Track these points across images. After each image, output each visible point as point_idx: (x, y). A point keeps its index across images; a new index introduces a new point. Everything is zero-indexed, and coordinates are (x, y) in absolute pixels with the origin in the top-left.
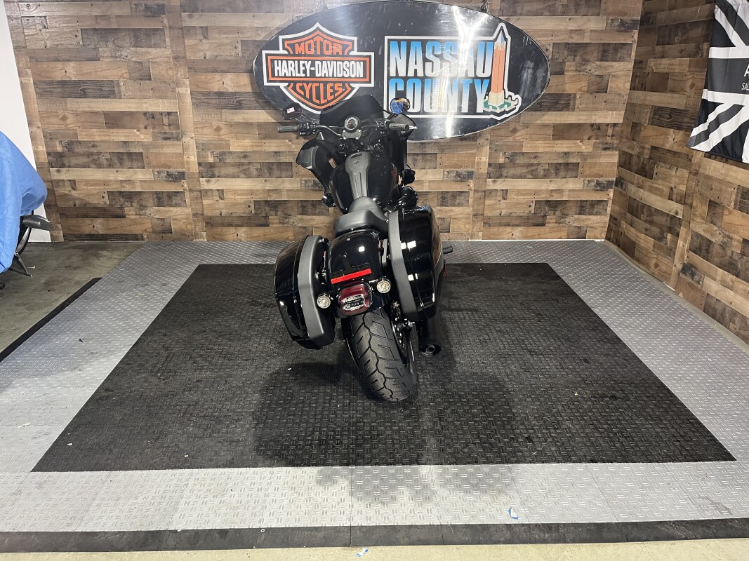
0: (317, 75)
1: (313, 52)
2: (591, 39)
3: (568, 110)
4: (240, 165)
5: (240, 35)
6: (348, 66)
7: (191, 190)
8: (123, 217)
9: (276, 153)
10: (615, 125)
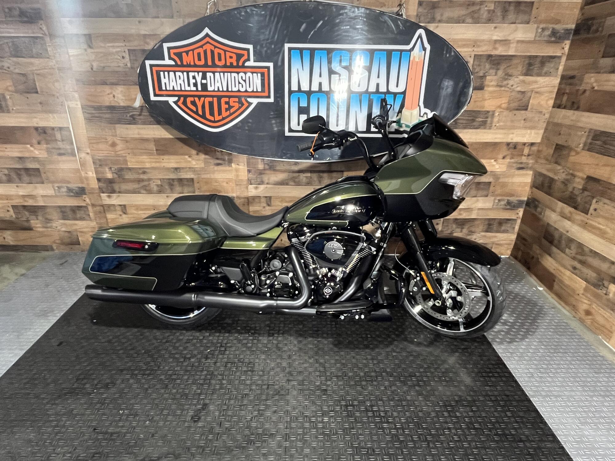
0: (210, 88)
1: (202, 62)
2: (516, 51)
3: (485, 128)
4: (140, 181)
5: (127, 44)
6: (244, 78)
7: (93, 205)
8: (30, 229)
9: (176, 169)
10: (532, 144)
